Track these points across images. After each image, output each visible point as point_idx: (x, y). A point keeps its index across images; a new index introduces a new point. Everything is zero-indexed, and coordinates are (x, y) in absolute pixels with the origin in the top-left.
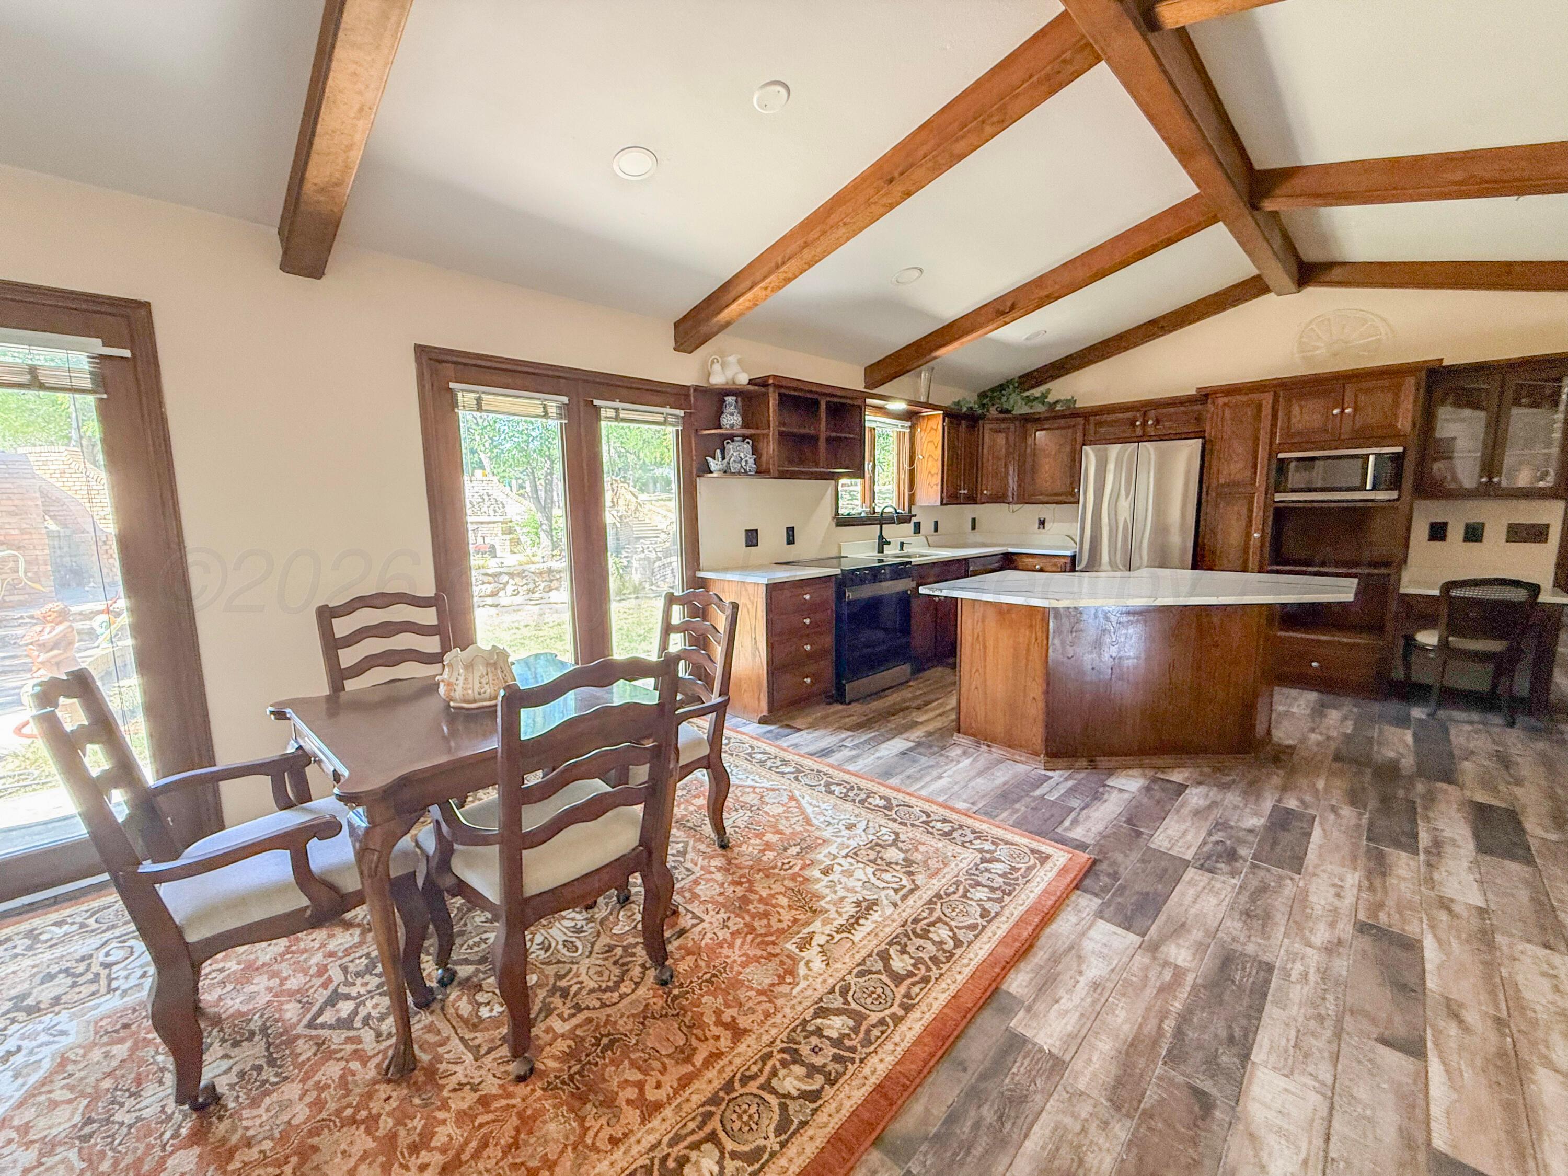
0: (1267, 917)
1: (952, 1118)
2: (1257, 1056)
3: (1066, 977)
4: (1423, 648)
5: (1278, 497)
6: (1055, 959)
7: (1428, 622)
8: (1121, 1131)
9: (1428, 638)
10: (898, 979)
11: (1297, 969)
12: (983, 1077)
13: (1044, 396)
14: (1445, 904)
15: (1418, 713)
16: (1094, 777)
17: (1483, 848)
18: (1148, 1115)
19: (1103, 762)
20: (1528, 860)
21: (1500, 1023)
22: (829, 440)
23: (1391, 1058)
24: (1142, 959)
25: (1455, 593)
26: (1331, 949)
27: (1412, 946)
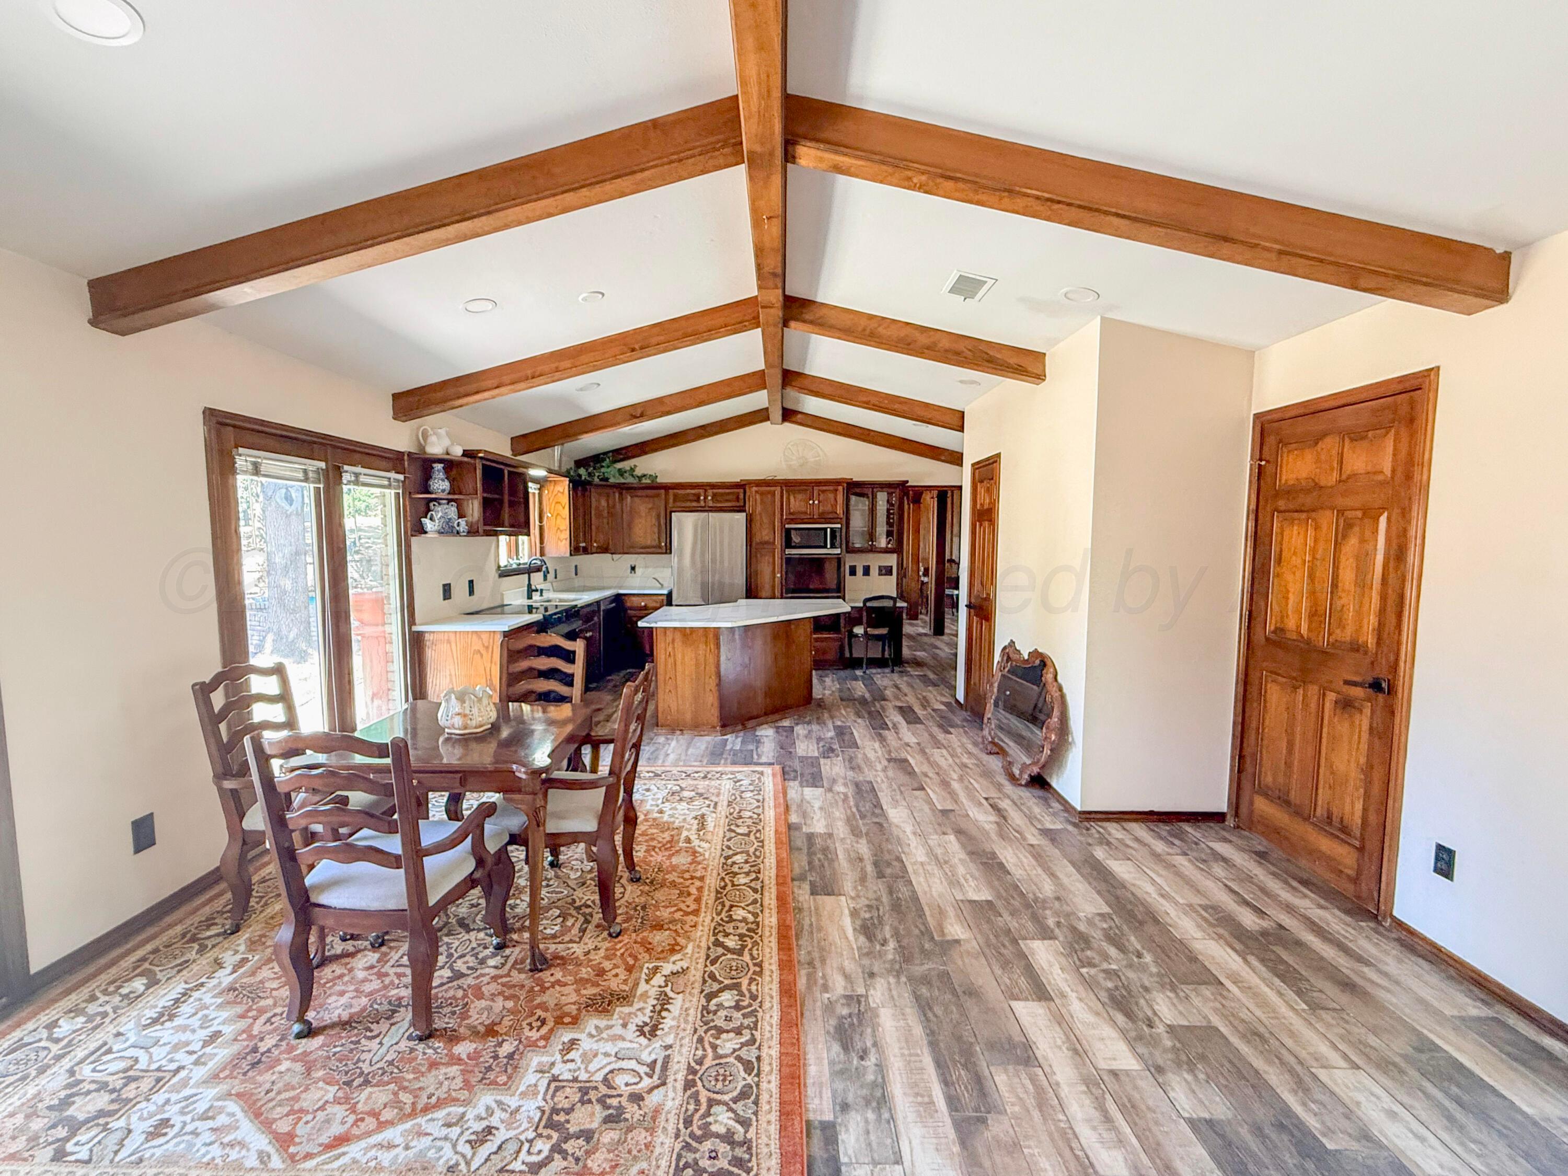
0: (859, 767)
1: (810, 863)
2: (885, 807)
3: (809, 810)
4: (856, 636)
5: (788, 551)
6: (800, 806)
7: (858, 622)
8: (863, 841)
9: (859, 630)
10: (748, 835)
11: (879, 780)
12: (809, 848)
13: (632, 470)
14: (908, 745)
15: (859, 673)
16: (749, 734)
17: (908, 723)
18: (867, 834)
19: (750, 724)
20: (922, 723)
21: (937, 774)
22: (510, 501)
23: (917, 793)
24: (829, 795)
25: (869, 604)
26: (885, 769)
27: (906, 761)
